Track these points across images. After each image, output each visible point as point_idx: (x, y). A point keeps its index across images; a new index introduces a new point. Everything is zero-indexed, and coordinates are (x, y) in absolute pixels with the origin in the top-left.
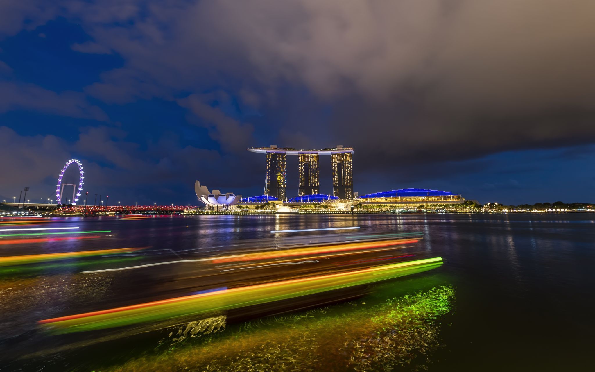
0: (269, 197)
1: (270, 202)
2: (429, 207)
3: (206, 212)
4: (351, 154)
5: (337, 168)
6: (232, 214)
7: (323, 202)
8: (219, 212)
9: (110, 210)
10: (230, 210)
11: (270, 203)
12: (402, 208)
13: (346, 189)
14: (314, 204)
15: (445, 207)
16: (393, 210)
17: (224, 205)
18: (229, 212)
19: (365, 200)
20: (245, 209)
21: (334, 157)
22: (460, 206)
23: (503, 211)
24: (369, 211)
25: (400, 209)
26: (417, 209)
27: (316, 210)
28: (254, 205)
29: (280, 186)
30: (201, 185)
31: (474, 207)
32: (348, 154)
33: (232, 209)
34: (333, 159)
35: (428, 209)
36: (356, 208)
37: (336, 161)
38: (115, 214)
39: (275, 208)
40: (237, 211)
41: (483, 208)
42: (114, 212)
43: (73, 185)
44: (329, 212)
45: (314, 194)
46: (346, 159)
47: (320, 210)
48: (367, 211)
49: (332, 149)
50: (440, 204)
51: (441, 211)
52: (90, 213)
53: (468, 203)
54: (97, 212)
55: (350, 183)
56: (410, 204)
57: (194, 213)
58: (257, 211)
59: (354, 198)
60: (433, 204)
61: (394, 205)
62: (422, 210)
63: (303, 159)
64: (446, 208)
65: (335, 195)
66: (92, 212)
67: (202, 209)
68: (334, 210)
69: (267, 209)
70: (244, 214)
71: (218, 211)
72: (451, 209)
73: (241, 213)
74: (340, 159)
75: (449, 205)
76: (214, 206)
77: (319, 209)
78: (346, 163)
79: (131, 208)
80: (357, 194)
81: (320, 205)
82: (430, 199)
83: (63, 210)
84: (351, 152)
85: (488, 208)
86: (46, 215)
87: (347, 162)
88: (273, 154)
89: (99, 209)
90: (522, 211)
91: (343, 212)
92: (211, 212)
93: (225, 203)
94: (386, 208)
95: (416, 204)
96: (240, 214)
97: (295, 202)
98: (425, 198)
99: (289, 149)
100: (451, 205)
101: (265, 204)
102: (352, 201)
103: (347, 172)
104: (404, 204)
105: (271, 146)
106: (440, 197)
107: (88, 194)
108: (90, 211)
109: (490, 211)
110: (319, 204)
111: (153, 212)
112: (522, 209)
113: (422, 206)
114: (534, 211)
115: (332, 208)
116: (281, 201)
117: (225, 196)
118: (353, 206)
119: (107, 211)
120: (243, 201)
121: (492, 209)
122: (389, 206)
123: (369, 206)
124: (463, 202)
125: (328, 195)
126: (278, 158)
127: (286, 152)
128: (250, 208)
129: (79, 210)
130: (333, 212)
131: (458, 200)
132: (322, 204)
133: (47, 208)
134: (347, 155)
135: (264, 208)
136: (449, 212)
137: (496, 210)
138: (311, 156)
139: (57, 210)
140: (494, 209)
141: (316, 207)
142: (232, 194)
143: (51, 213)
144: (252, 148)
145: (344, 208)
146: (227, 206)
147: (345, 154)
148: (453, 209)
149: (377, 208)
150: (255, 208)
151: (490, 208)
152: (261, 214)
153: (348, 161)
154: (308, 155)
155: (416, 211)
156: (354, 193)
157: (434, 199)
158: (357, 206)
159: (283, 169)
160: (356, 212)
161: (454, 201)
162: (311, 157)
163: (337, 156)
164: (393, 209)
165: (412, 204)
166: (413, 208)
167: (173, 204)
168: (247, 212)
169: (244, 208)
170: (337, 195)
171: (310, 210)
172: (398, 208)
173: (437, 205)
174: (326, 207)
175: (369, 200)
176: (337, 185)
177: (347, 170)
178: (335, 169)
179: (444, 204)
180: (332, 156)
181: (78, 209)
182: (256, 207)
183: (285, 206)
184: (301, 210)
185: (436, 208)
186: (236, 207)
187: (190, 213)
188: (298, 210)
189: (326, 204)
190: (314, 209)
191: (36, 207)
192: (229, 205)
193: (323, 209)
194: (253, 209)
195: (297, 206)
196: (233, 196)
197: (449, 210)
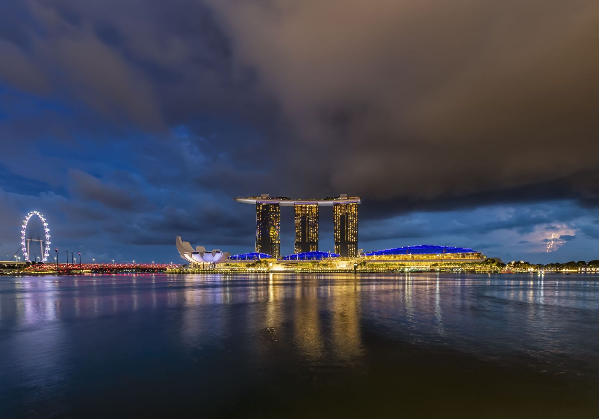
0: (260, 254)
1: (262, 260)
2: (443, 266)
3: (191, 271)
4: (357, 204)
5: (339, 221)
6: (220, 273)
7: (322, 260)
8: (206, 270)
9: (85, 268)
10: (217, 268)
12: (412, 266)
13: (349, 245)
14: (312, 262)
15: (462, 265)
16: (402, 269)
17: (211, 263)
18: (216, 271)
19: (370, 257)
20: (234, 268)
21: (337, 208)
22: (480, 264)
23: (529, 270)
24: (374, 270)
25: (410, 268)
26: (429, 267)
27: (314, 269)
28: (244, 263)
29: (273, 243)
30: (183, 241)
31: (496, 266)
32: (354, 204)
33: (219, 267)
34: (336, 211)
35: (442, 267)
36: (360, 266)
37: (339, 213)
38: (91, 272)
39: (268, 266)
40: (225, 269)
41: (505, 266)
42: (90, 271)
43: (39, 241)
44: (328, 270)
45: (313, 251)
46: (351, 211)
47: (319, 269)
48: (372, 270)
49: (335, 198)
50: (456, 262)
51: (456, 270)
52: (64, 271)
53: (489, 261)
54: (71, 270)
55: (354, 239)
56: (422, 263)
57: (178, 272)
58: (248, 269)
59: (358, 256)
60: (449, 262)
61: (404, 263)
62: (435, 269)
63: (300, 210)
64: (463, 267)
65: (336, 252)
66: (66, 270)
67: (186, 267)
68: (334, 269)
69: (260, 267)
70: (234, 273)
72: (468, 268)
73: (231, 272)
74: (343, 211)
75: (467, 263)
76: (199, 264)
77: (317, 268)
78: (350, 216)
79: (108, 266)
80: (361, 251)
81: (319, 263)
82: (445, 257)
83: (34, 268)
84: (357, 203)
85: (511, 267)
86: (16, 273)
87: (352, 215)
88: (264, 205)
89: (73, 267)
90: (551, 270)
91: (345, 271)
92: (196, 271)
93: (212, 261)
94: (393, 266)
95: (429, 262)
96: (229, 273)
97: (290, 259)
98: (441, 255)
99: (283, 199)
100: (469, 263)
101: (257, 262)
102: (356, 258)
103: (352, 225)
104: (414, 263)
105: (262, 195)
106: (458, 255)
107: (57, 251)
108: (63, 269)
109: (513, 270)
110: (317, 262)
111: (133, 270)
112: (550, 268)
113: (436, 265)
114: (564, 270)
115: (332, 267)
116: (274, 259)
117: (211, 253)
118: (356, 265)
119: (83, 269)
120: (231, 258)
121: (516, 268)
122: (397, 265)
123: (375, 264)
124: (484, 260)
125: (329, 252)
126: (271, 210)
127: (280, 202)
128: (240, 266)
129: (52, 268)
130: (334, 271)
131: (478, 258)
132: (321, 263)
133: (16, 266)
134: (352, 206)
135: (255, 266)
136: (466, 271)
137: (521, 269)
138: (309, 206)
139: (27, 268)
140: (519, 268)
141: (315, 265)
142: (218, 250)
143: (22, 271)
144: (239, 198)
145: (346, 266)
146: (214, 264)
147: (349, 205)
148: (471, 268)
149: (384, 267)
150: (245, 266)
151: (514, 267)
152: (252, 273)
153: (353, 213)
154: (305, 206)
155: (427, 270)
156: (359, 250)
157: (451, 257)
158: (361, 264)
159: (276, 222)
160: (359, 270)
161: (473, 259)
162: (309, 208)
163: (341, 207)
164: (402, 267)
165: (424, 263)
166: (425, 266)
167: (153, 262)
168: (237, 270)
169: (233, 266)
170: (339, 252)
171: (307, 268)
172: (408, 266)
173: (453, 263)
174: (325, 265)
175: (375, 258)
176: (339, 241)
177: (352, 223)
178: (338, 222)
179: (462, 263)
180: (335, 207)
181: (50, 267)
182: (247, 265)
183: (279, 264)
184: (297, 269)
185: (451, 266)
186: (225, 265)
187: (174, 271)
188: (293, 268)
189: (326, 262)
190: (311, 268)
191: (3, 265)
192: (216, 263)
193: (322, 267)
194: (243, 267)
195: (293, 265)
196: (220, 253)
197: (466, 269)
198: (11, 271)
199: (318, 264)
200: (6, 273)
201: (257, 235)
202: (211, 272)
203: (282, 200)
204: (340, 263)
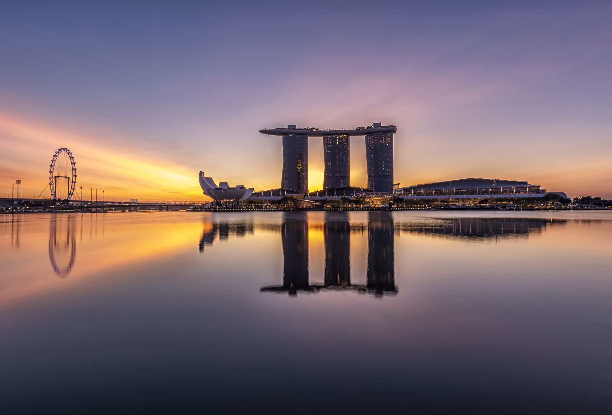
0: (287, 190)
1: (288, 196)
2: (494, 202)
7: (353, 195)
10: (241, 206)
11: (288, 198)
12: (457, 203)
13: (383, 180)
14: (342, 199)
15: (517, 201)
16: (445, 206)
17: (234, 200)
18: (240, 208)
19: (408, 193)
20: (259, 205)
21: (369, 139)
22: (538, 200)
25: (454, 205)
27: (345, 206)
31: (558, 202)
32: (389, 134)
33: (243, 204)
34: (368, 141)
35: (493, 204)
36: (396, 203)
37: (372, 144)
39: (294, 203)
40: (248, 207)
42: (113, 208)
44: (361, 208)
45: (343, 186)
46: (385, 141)
47: (350, 206)
48: (410, 208)
50: (509, 198)
53: (549, 196)
55: (389, 172)
59: (393, 191)
62: (485, 206)
63: (330, 142)
64: (518, 203)
65: (369, 187)
66: (90, 207)
69: (285, 205)
71: (227, 207)
74: (376, 141)
75: (523, 199)
76: (221, 201)
77: (348, 205)
78: (384, 146)
83: (59, 205)
86: (42, 210)
87: (387, 145)
88: (291, 137)
91: (380, 209)
93: (235, 198)
94: (435, 203)
96: (253, 211)
97: (318, 196)
100: (525, 199)
101: (282, 199)
102: (391, 194)
103: (386, 157)
106: (510, 189)
113: (485, 201)
115: (365, 204)
116: (301, 194)
117: (234, 189)
118: (392, 201)
120: (255, 195)
122: (440, 201)
123: (413, 201)
124: (544, 196)
125: (361, 187)
126: (298, 142)
128: (264, 203)
129: (76, 205)
132: (353, 199)
133: (43, 203)
134: (387, 136)
135: (280, 204)
138: (339, 137)
141: (345, 202)
145: (381, 203)
146: (238, 200)
148: (528, 204)
149: (424, 203)
150: (270, 203)
153: (388, 143)
154: (335, 137)
158: (397, 201)
160: (395, 208)
162: (339, 139)
163: (374, 137)
164: (445, 204)
166: (472, 203)
168: (260, 208)
169: (257, 203)
170: (372, 187)
172: (451, 203)
173: (506, 199)
174: (357, 202)
175: (413, 193)
176: (372, 175)
177: (387, 155)
178: (371, 154)
179: (516, 198)
182: (272, 202)
184: (326, 206)
185: (504, 202)
186: (248, 202)
187: (196, 209)
189: (358, 198)
190: (342, 205)
191: (31, 202)
193: (353, 204)
194: (268, 205)
195: (320, 202)
197: (521, 205)
198: (38, 209)
199: (348, 200)
200: (33, 211)
202: (233, 210)
204: (373, 199)
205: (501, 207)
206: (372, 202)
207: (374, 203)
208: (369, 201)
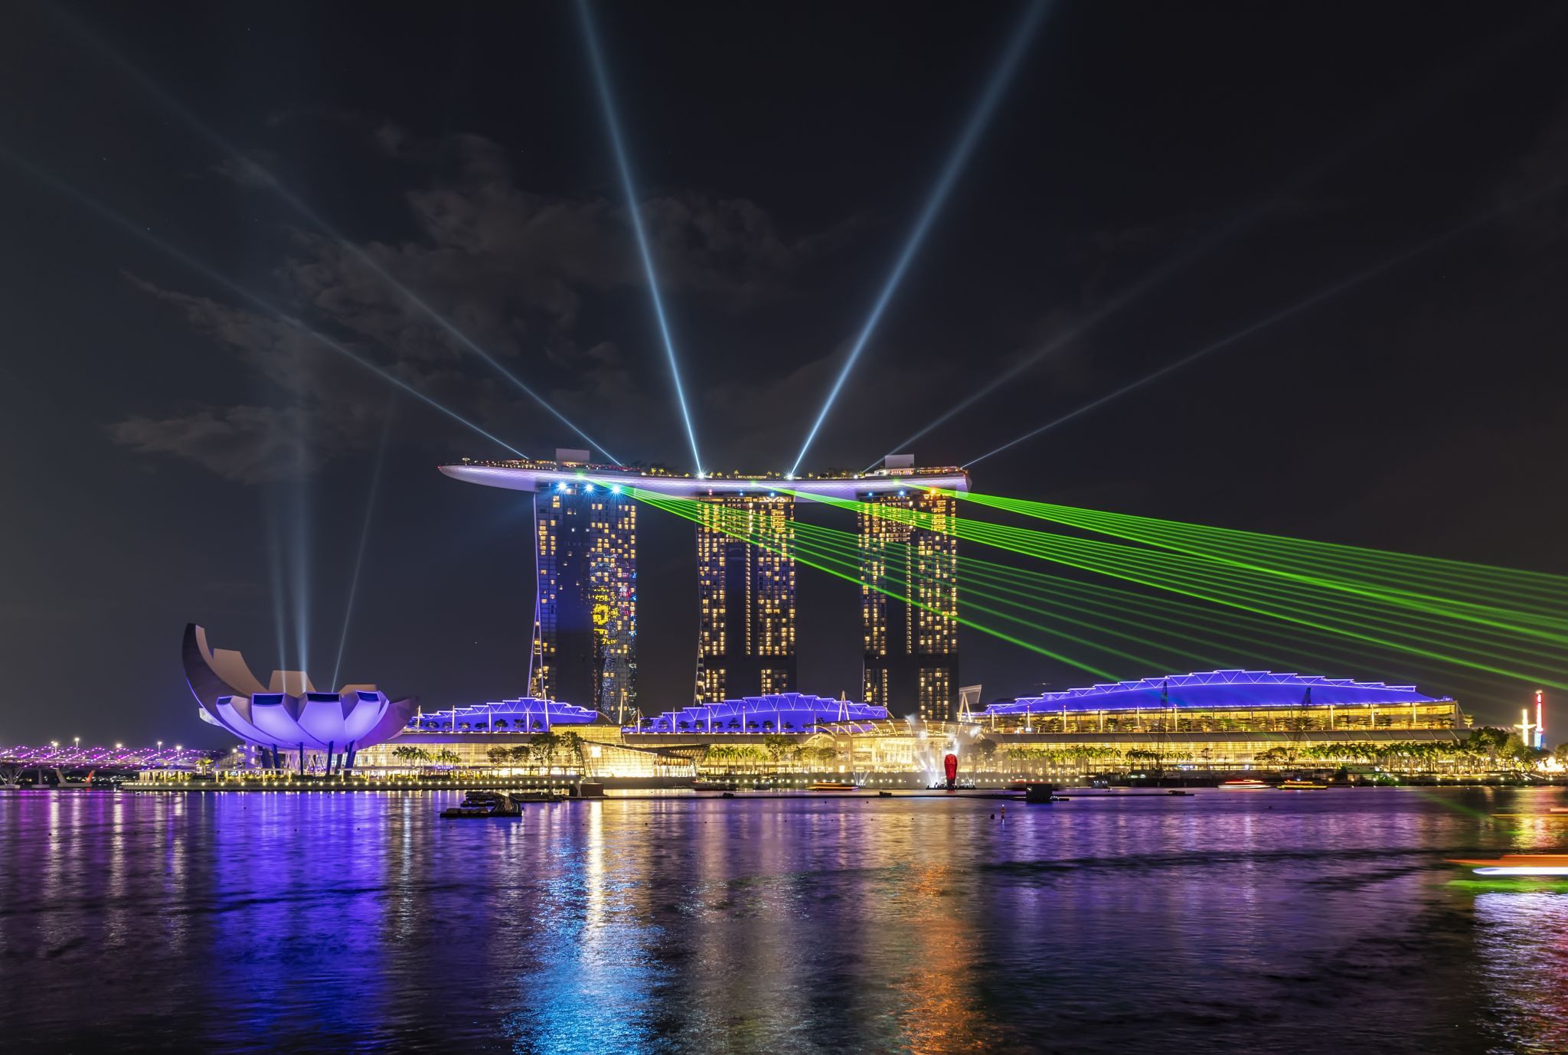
0: (551, 708)
1: (558, 731)
2: (1308, 759)
3: (246, 779)
4: (952, 498)
6: (372, 788)
7: (811, 731)
8: (310, 778)
10: (363, 769)
11: (558, 737)
12: (1185, 761)
13: (922, 670)
14: (770, 741)
15: (1383, 755)
16: (1142, 771)
17: (336, 744)
18: (358, 778)
20: (438, 764)
21: (870, 514)
22: (1451, 752)
24: (1028, 776)
26: (1251, 764)
27: (781, 770)
28: (482, 745)
30: (213, 644)
32: (941, 498)
33: (371, 762)
34: (867, 524)
35: (1304, 765)
36: (969, 759)
37: (881, 535)
39: (581, 756)
40: (397, 772)
44: (840, 777)
46: (928, 525)
47: (799, 770)
48: (1021, 776)
49: (863, 470)
50: (1358, 743)
53: (1485, 737)
55: (942, 644)
56: (1222, 744)
57: (186, 784)
58: (495, 773)
59: (960, 716)
60: (1329, 744)
63: (720, 521)
64: (1386, 761)
65: (869, 700)
67: (225, 761)
68: (862, 771)
69: (547, 763)
71: (306, 772)
72: (1407, 765)
73: (420, 783)
75: (1399, 747)
77: (793, 766)
78: (927, 544)
80: (976, 693)
81: (801, 746)
84: (953, 491)
87: (934, 541)
88: (570, 496)
92: (270, 779)
93: (339, 736)
94: (1108, 760)
95: (1249, 744)
96: (415, 787)
97: (677, 730)
99: (648, 472)
100: (1407, 748)
101: (536, 740)
102: (952, 726)
103: (933, 586)
104: (1192, 746)
105: (560, 452)
106: (1362, 711)
110: (793, 741)
113: (1277, 754)
115: (855, 762)
116: (610, 724)
117: (334, 698)
118: (955, 753)
120: (425, 724)
122: (1124, 753)
123: (1031, 751)
124: (1466, 736)
125: (839, 700)
127: (637, 485)
128: (460, 757)
131: (1442, 724)
132: (809, 743)
134: (935, 505)
135: (527, 756)
136: (1397, 779)
138: (757, 504)
141: (782, 753)
142: (367, 688)
144: (462, 464)
145: (915, 758)
146: (350, 748)
147: (924, 501)
148: (1416, 765)
149: (1070, 762)
150: (486, 757)
153: (939, 533)
154: (742, 502)
156: (964, 692)
158: (972, 750)
159: (619, 569)
161: (1424, 731)
162: (757, 512)
163: (886, 507)
165: (1230, 745)
167: (77, 740)
168: (447, 777)
169: (431, 757)
170: (881, 698)
171: (748, 768)
173: (1347, 747)
174: (828, 753)
175: (1030, 723)
176: (883, 651)
177: (934, 577)
178: (876, 573)
179: (1379, 745)
180: (862, 509)
182: (491, 754)
183: (631, 748)
184: (707, 769)
185: (1339, 760)
186: (395, 753)
187: (169, 780)
188: (692, 767)
189: (829, 740)
190: (769, 766)
192: (355, 745)
193: (812, 762)
194: (477, 764)
195: (688, 753)
196: (377, 700)
197: (1397, 769)
199: (793, 748)
201: (538, 624)
202: (333, 783)
203: (643, 474)
204: (886, 745)
205: (1330, 777)
206: (882, 756)
207: (889, 757)
208: (870, 753)
